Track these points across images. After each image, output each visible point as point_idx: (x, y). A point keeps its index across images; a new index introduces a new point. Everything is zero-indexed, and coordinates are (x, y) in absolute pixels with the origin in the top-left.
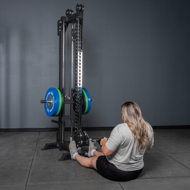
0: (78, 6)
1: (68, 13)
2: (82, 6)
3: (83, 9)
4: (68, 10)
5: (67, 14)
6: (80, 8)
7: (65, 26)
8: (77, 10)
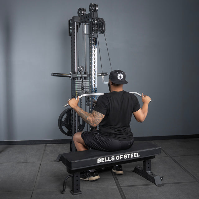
0: (91, 5)
1: (80, 12)
2: (96, 6)
3: (97, 9)
4: (80, 10)
5: (79, 14)
6: (93, 8)
7: (77, 26)
8: (90, 10)
